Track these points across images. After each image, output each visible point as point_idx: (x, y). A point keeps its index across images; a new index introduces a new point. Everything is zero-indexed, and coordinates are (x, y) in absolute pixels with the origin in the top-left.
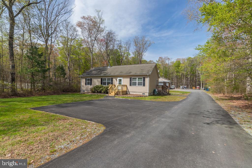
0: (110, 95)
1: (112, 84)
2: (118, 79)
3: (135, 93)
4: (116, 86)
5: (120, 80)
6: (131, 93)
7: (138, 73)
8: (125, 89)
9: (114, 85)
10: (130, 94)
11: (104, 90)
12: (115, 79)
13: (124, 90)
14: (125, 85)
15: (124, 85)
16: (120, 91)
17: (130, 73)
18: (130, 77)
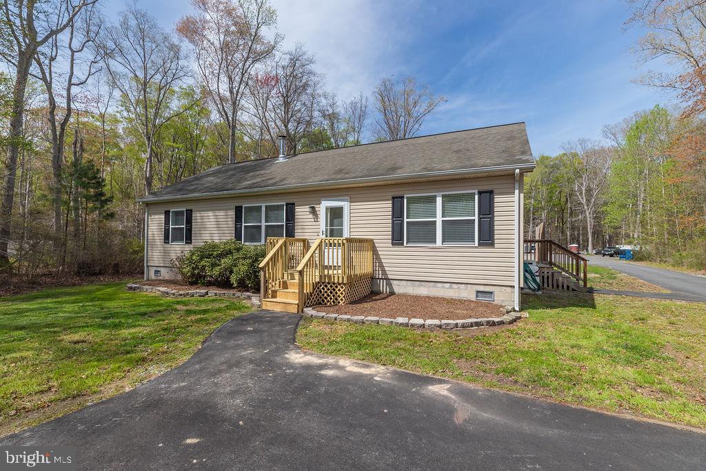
0: (271, 305)
1: (290, 233)
2: (324, 206)
3: (423, 291)
4: (314, 246)
5: (336, 214)
6: (399, 288)
7: (447, 168)
8: (363, 264)
9: (304, 241)
10: (392, 293)
11: (242, 268)
12: (307, 208)
13: (358, 272)
14: (366, 241)
15: (361, 241)
16: (338, 275)
17: (393, 169)
18: (397, 194)
